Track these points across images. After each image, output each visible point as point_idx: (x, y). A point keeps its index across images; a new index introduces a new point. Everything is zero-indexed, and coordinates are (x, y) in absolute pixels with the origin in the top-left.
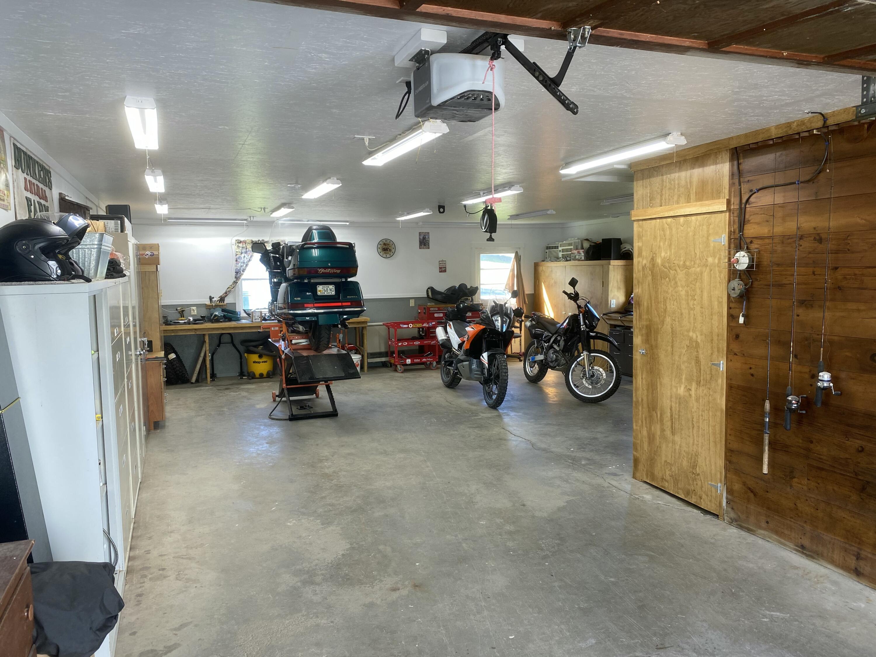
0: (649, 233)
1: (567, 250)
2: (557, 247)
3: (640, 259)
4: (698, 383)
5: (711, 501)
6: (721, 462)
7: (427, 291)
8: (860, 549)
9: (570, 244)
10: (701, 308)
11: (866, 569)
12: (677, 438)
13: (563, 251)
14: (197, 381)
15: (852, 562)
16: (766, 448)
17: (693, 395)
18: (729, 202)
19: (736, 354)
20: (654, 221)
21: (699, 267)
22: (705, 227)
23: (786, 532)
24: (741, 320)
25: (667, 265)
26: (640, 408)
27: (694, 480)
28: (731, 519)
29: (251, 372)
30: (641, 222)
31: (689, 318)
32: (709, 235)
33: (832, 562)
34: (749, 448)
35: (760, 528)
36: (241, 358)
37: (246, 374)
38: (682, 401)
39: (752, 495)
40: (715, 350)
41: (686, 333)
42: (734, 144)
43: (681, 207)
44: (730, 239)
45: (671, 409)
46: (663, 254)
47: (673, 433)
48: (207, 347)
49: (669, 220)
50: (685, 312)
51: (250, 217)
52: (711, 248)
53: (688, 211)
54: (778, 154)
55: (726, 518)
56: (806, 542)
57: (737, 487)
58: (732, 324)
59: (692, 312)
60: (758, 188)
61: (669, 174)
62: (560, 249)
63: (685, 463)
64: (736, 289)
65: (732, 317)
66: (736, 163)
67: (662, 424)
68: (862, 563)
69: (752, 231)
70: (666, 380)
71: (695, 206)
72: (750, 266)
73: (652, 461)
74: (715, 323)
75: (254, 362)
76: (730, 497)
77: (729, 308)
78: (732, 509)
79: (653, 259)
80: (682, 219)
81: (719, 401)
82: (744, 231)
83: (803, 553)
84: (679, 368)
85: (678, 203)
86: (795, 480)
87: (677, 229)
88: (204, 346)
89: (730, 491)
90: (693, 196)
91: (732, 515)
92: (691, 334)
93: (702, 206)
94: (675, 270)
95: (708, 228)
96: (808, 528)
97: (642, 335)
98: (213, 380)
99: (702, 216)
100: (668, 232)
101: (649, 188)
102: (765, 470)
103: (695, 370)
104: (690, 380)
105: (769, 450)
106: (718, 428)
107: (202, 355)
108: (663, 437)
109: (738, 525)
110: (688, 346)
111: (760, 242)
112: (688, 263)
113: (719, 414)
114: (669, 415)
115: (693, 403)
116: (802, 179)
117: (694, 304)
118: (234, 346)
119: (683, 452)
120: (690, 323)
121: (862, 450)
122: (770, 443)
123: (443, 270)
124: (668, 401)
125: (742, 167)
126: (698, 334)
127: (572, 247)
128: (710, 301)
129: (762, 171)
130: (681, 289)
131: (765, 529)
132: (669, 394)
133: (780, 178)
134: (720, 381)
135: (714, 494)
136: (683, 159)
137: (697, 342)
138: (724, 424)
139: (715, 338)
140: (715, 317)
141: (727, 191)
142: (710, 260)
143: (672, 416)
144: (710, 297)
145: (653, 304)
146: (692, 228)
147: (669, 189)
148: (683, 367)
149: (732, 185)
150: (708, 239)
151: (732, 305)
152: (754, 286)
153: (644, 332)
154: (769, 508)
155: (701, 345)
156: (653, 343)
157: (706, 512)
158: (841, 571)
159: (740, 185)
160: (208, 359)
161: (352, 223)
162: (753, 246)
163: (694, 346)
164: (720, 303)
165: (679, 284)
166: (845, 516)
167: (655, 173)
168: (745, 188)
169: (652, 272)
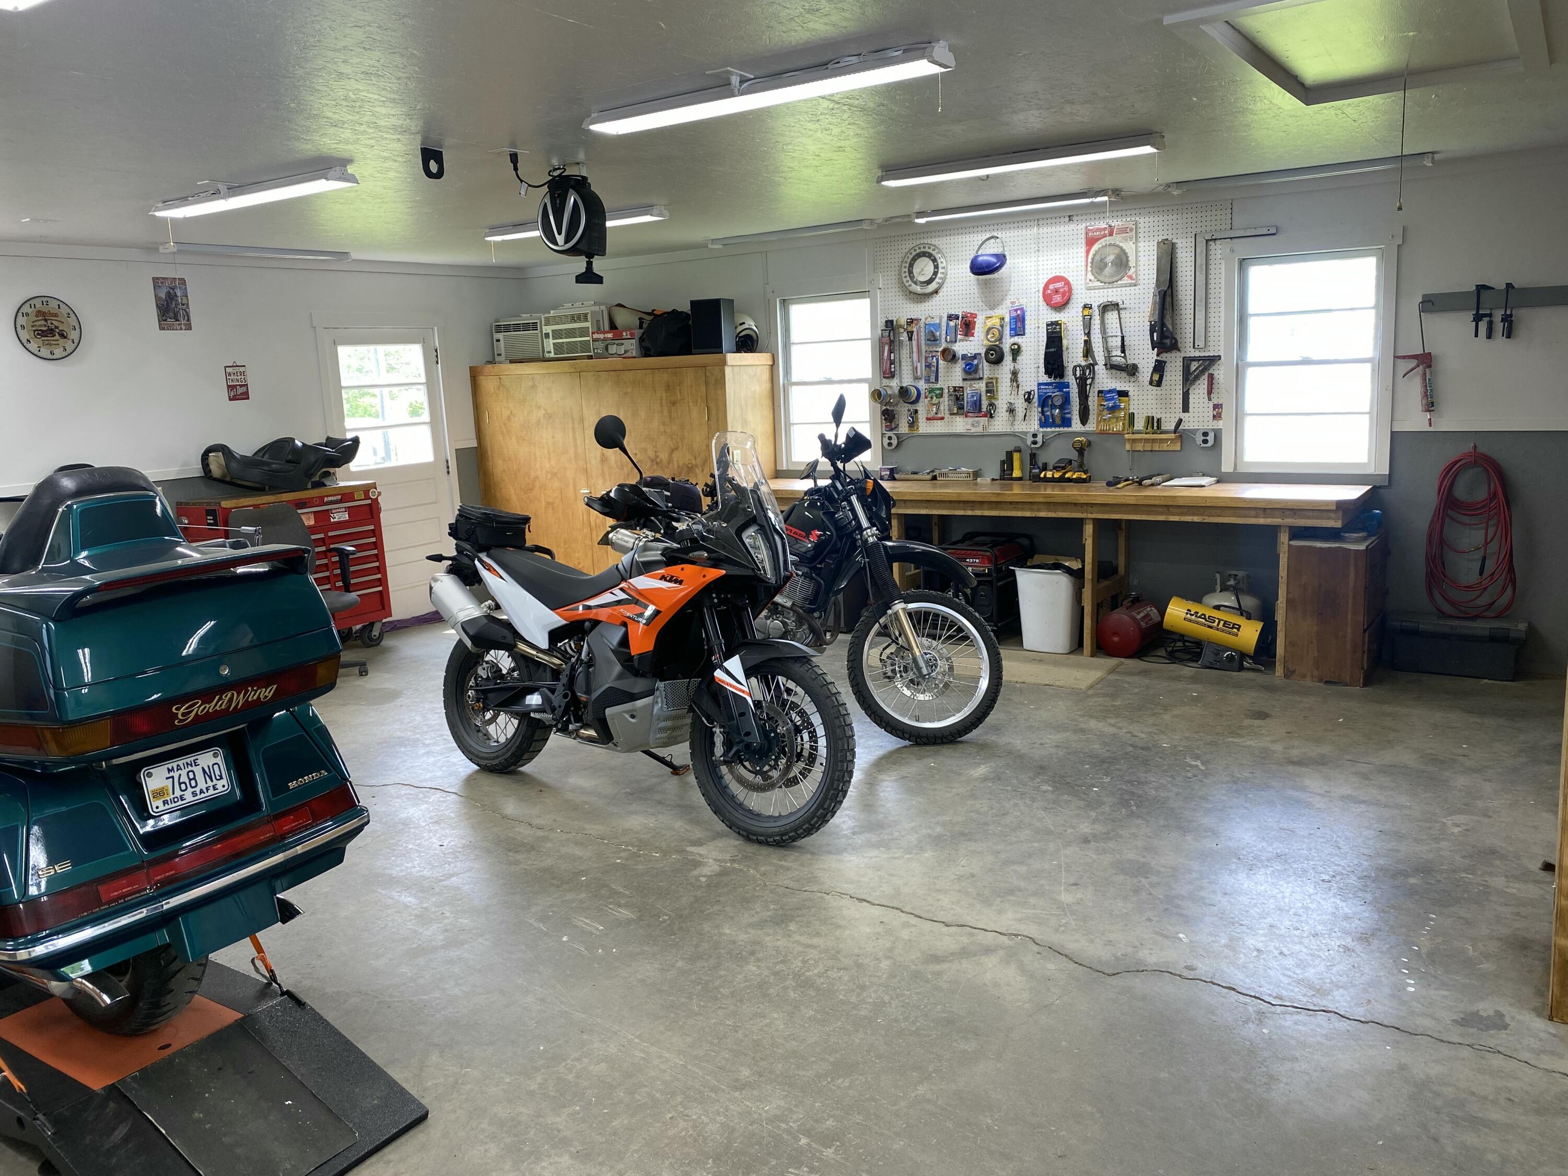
1: (570, 333)
2: (533, 327)
7: (205, 457)
9: (579, 318)
62: (544, 329)
123: (238, 392)
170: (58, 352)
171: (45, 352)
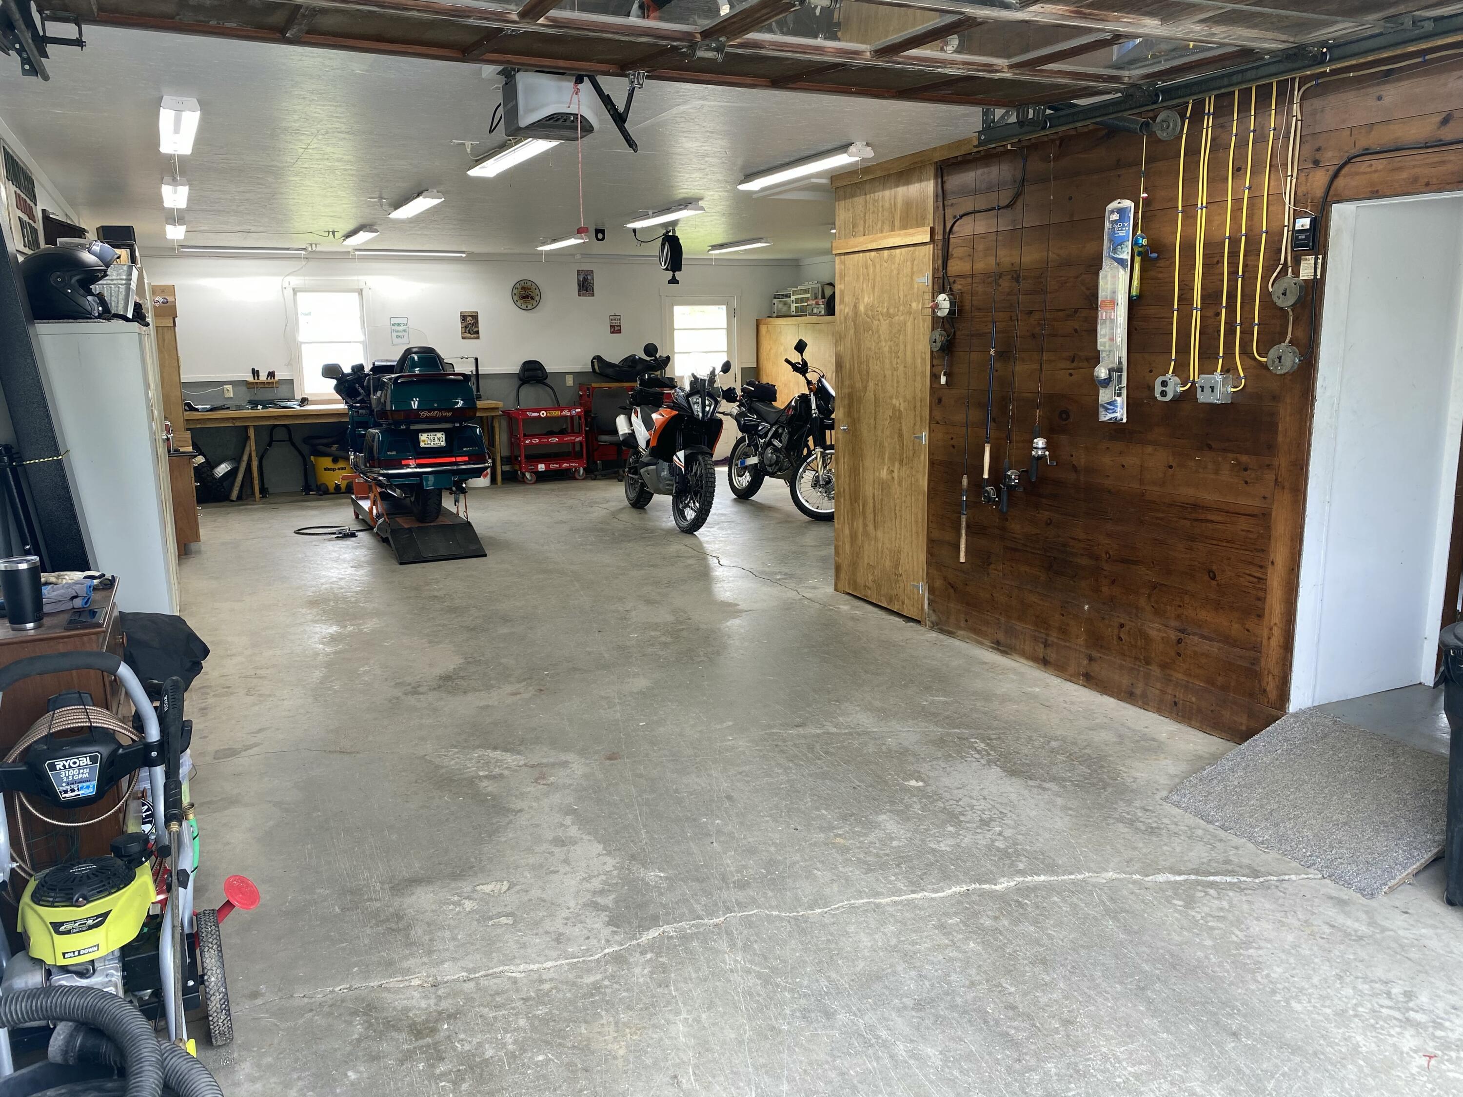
0: (851, 272)
1: (802, 300)
2: (788, 296)
3: (842, 306)
4: (901, 462)
5: (913, 605)
6: (923, 557)
7: (592, 362)
8: (1047, 635)
9: (806, 291)
10: (905, 367)
11: (1052, 656)
12: (880, 534)
13: (797, 301)
14: (240, 498)
15: (1040, 650)
16: (963, 532)
17: (896, 478)
18: (932, 231)
19: (938, 423)
20: (857, 255)
21: (903, 314)
22: (909, 263)
23: (984, 629)
24: (943, 380)
25: (870, 313)
26: (842, 501)
27: (897, 581)
28: (932, 623)
29: (322, 484)
30: (843, 257)
31: (892, 381)
32: (913, 273)
33: (1024, 654)
34: (949, 536)
35: (960, 628)
36: (305, 464)
37: (314, 487)
38: (884, 486)
39: (952, 591)
40: (918, 419)
41: (889, 401)
42: (938, 157)
43: (885, 237)
44: (934, 278)
45: (874, 498)
46: (866, 299)
47: (876, 528)
48: (252, 445)
49: (873, 254)
50: (888, 373)
51: (311, 245)
52: (915, 290)
53: (891, 242)
54: (979, 172)
55: (928, 622)
56: (1001, 636)
57: (938, 583)
58: (935, 386)
59: (895, 373)
60: (962, 213)
61: (874, 192)
62: (793, 298)
63: (888, 563)
64: (938, 341)
65: (935, 377)
66: (940, 180)
67: (865, 518)
68: (1049, 651)
69: (955, 268)
70: (868, 463)
71: (899, 235)
72: (951, 312)
73: (854, 565)
74: (918, 386)
75: (326, 469)
76: (931, 597)
77: (932, 366)
78: (934, 611)
79: (855, 306)
80: (886, 252)
81: (921, 483)
82: (948, 268)
83: (998, 650)
84: (882, 446)
85: (882, 232)
86: (992, 566)
87: (881, 265)
88: (248, 444)
89: (931, 590)
90: (897, 223)
91: (934, 618)
92: (894, 401)
93: (906, 235)
94: (879, 320)
95: (913, 264)
96: (1003, 619)
97: (844, 407)
98: (264, 497)
99: (906, 249)
100: (871, 271)
101: (851, 212)
102: (962, 559)
103: (898, 447)
104: (892, 460)
105: (966, 535)
106: (920, 515)
107: (245, 458)
108: (866, 534)
109: (939, 629)
110: (891, 417)
111: (962, 281)
112: (891, 311)
113: (921, 498)
114: (872, 505)
115: (896, 489)
116: (1002, 204)
117: (897, 363)
118: (293, 444)
119: (885, 550)
120: (893, 387)
121: (1049, 523)
122: (968, 527)
123: (616, 329)
124: (871, 489)
125: (949, 186)
126: (901, 401)
127: (809, 295)
128: (914, 358)
129: (964, 192)
130: (884, 344)
131: (964, 630)
132: (872, 479)
133: (981, 203)
134: (922, 457)
135: (916, 598)
136: (886, 173)
137: (900, 411)
138: (926, 508)
139: (918, 404)
140: (918, 378)
141: (931, 217)
142: (914, 305)
143: (874, 506)
144: (914, 353)
145: (856, 365)
146: (896, 265)
147: (873, 212)
148: (886, 444)
149: (936, 208)
150: (912, 278)
151: (935, 362)
152: (957, 337)
153: (846, 402)
154: (968, 604)
155: (904, 414)
156: (856, 416)
157: (909, 619)
158: (1031, 664)
159: (944, 210)
160: (255, 464)
161: (470, 254)
162: (957, 287)
163: (897, 416)
164: (923, 360)
165: (882, 337)
166: (1036, 600)
167: (858, 190)
168: (949, 212)
169: (855, 324)
170: (530, 307)
171: (524, 306)
